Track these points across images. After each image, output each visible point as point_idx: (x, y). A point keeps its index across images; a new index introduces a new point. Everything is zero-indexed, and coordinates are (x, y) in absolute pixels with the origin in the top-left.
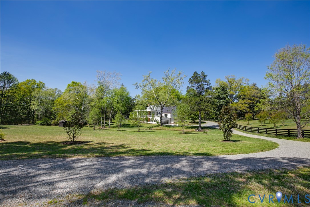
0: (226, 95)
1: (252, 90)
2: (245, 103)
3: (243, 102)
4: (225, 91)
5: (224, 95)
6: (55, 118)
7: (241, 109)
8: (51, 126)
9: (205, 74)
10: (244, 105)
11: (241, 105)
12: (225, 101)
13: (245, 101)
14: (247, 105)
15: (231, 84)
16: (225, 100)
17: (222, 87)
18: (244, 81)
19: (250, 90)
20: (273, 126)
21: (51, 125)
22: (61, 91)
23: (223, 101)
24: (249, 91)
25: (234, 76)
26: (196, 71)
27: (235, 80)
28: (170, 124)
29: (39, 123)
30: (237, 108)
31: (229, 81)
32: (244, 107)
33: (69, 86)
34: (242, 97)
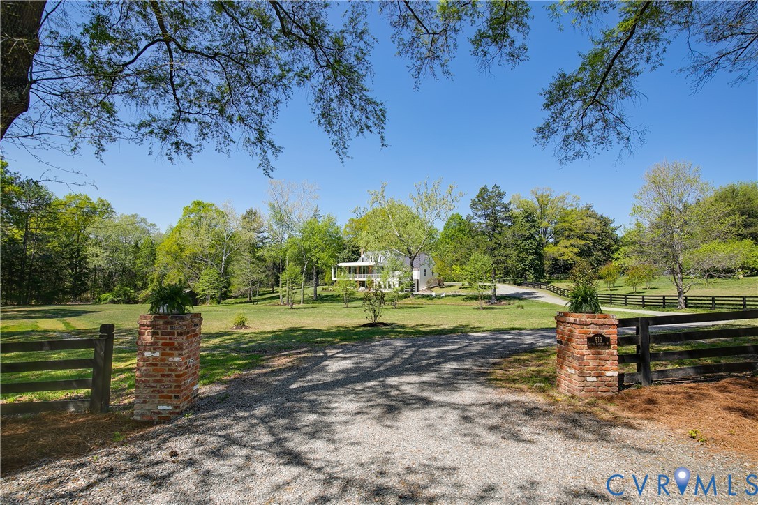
0: (536, 229)
1: (584, 218)
2: (571, 245)
3: (568, 243)
4: (533, 222)
5: (532, 231)
6: (145, 286)
7: (566, 258)
8: (139, 305)
9: (502, 191)
10: (571, 249)
11: (565, 250)
12: (533, 242)
13: (572, 242)
14: (576, 250)
15: (543, 206)
16: (534, 240)
17: (527, 213)
18: (569, 201)
19: (582, 219)
20: (632, 291)
21: (137, 302)
22: (147, 220)
23: (531, 243)
24: (580, 221)
25: (550, 191)
26: (486, 186)
27: (552, 198)
28: (418, 291)
29: (105, 300)
30: (557, 255)
31: (538, 201)
32: (570, 254)
33: (188, 212)
34: (566, 233)
